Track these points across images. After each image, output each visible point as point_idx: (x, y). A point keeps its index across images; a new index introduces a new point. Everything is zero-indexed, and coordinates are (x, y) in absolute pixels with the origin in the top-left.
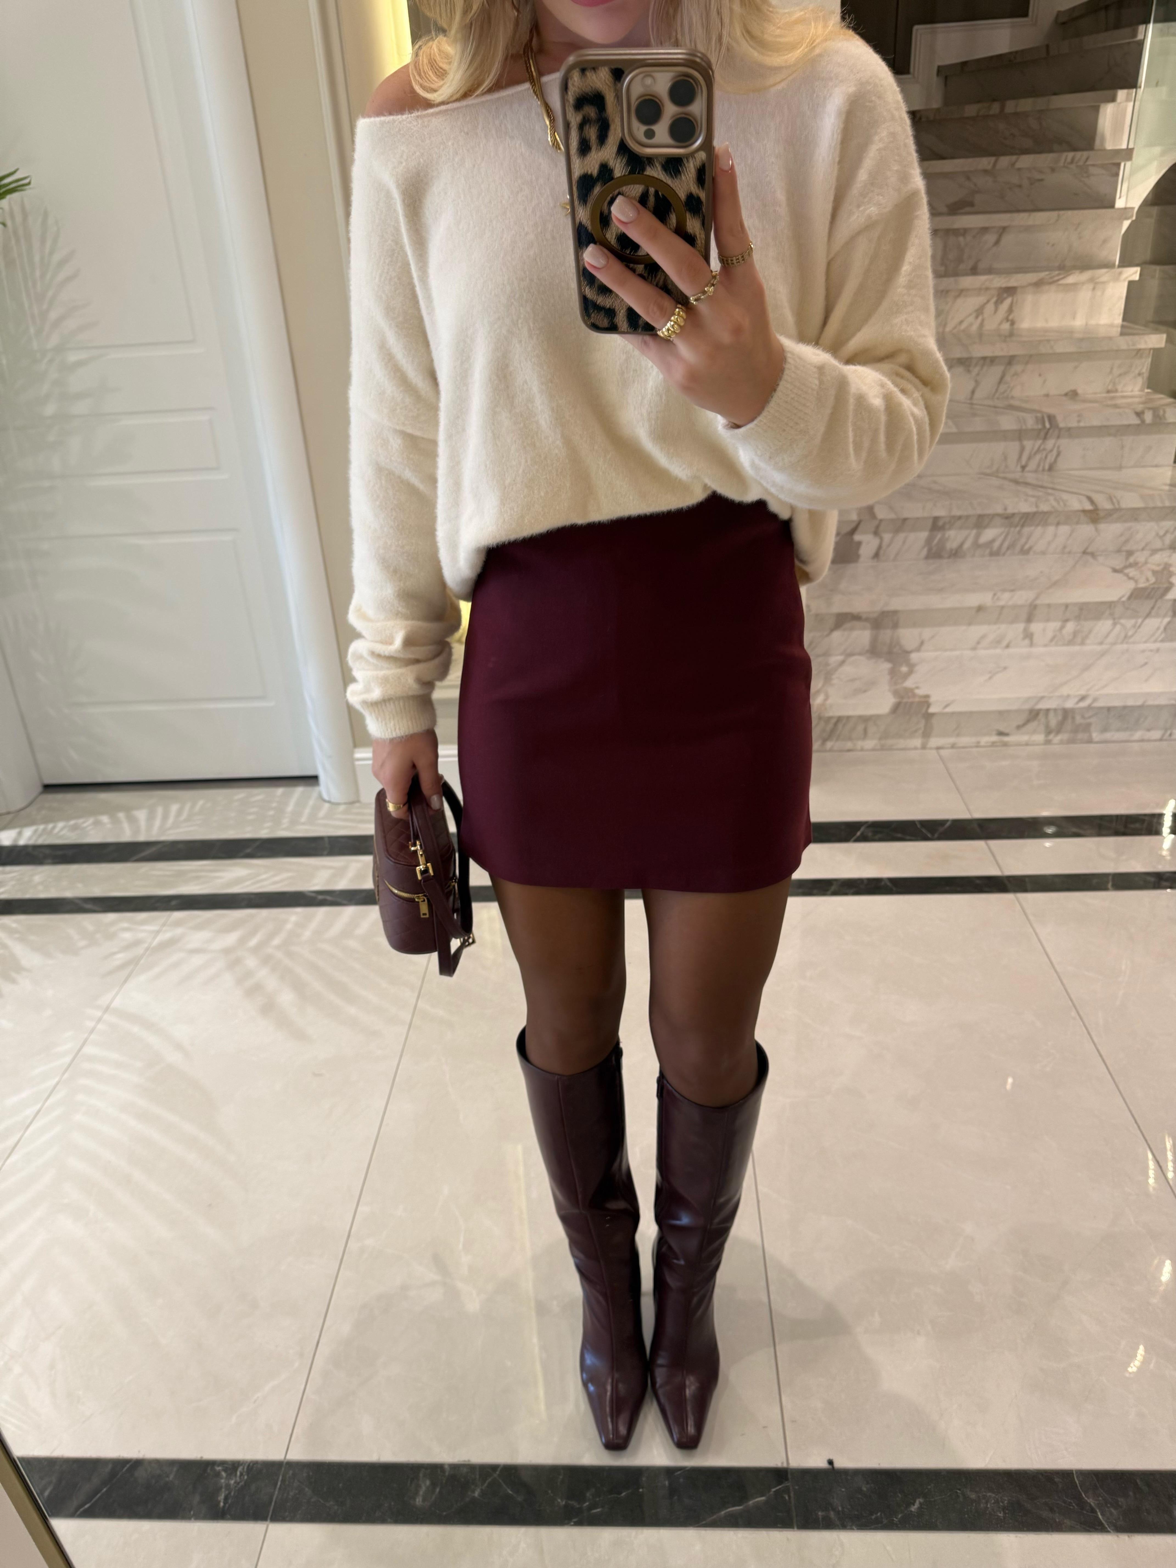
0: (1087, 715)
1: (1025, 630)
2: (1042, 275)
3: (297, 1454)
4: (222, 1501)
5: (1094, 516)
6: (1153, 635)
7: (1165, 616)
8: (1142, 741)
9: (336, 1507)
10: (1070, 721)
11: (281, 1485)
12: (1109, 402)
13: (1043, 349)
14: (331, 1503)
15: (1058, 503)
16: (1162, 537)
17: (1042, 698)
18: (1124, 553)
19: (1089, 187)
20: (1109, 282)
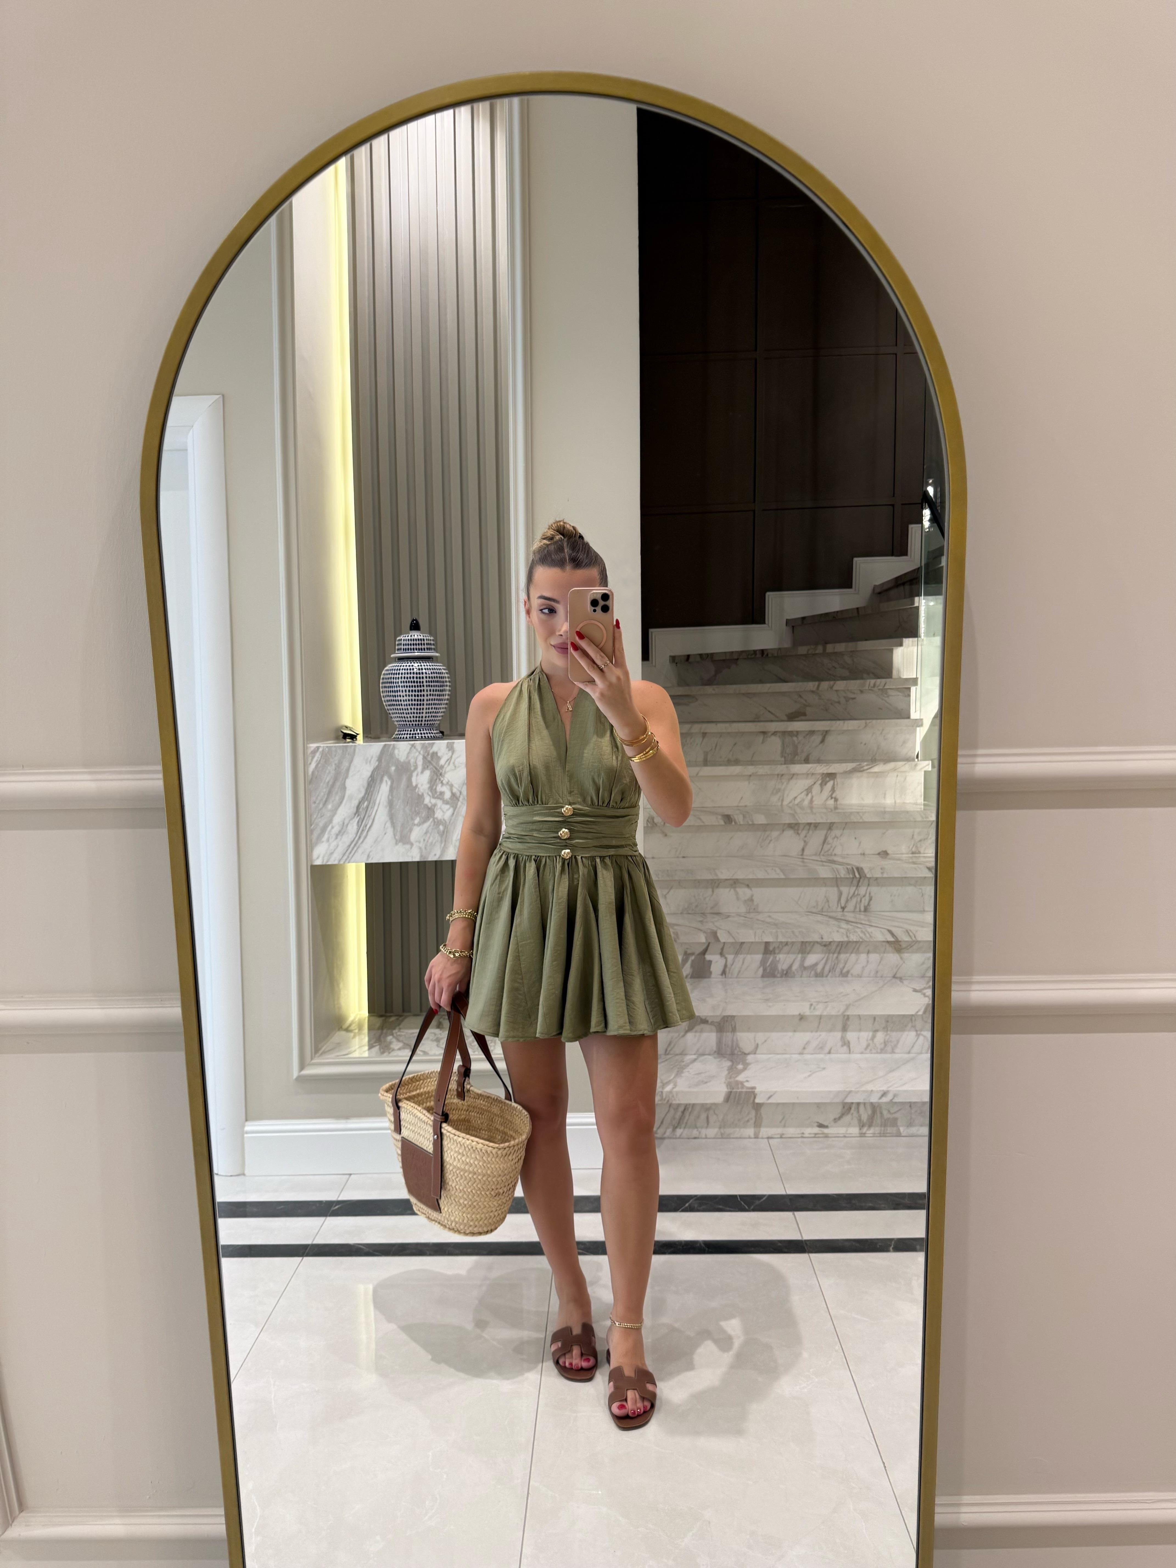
0: (891, 1110)
1: (843, 1038)
5: (897, 946)
10: (878, 1115)
15: (866, 935)
17: (850, 1092)
19: (890, 704)
20: (909, 772)
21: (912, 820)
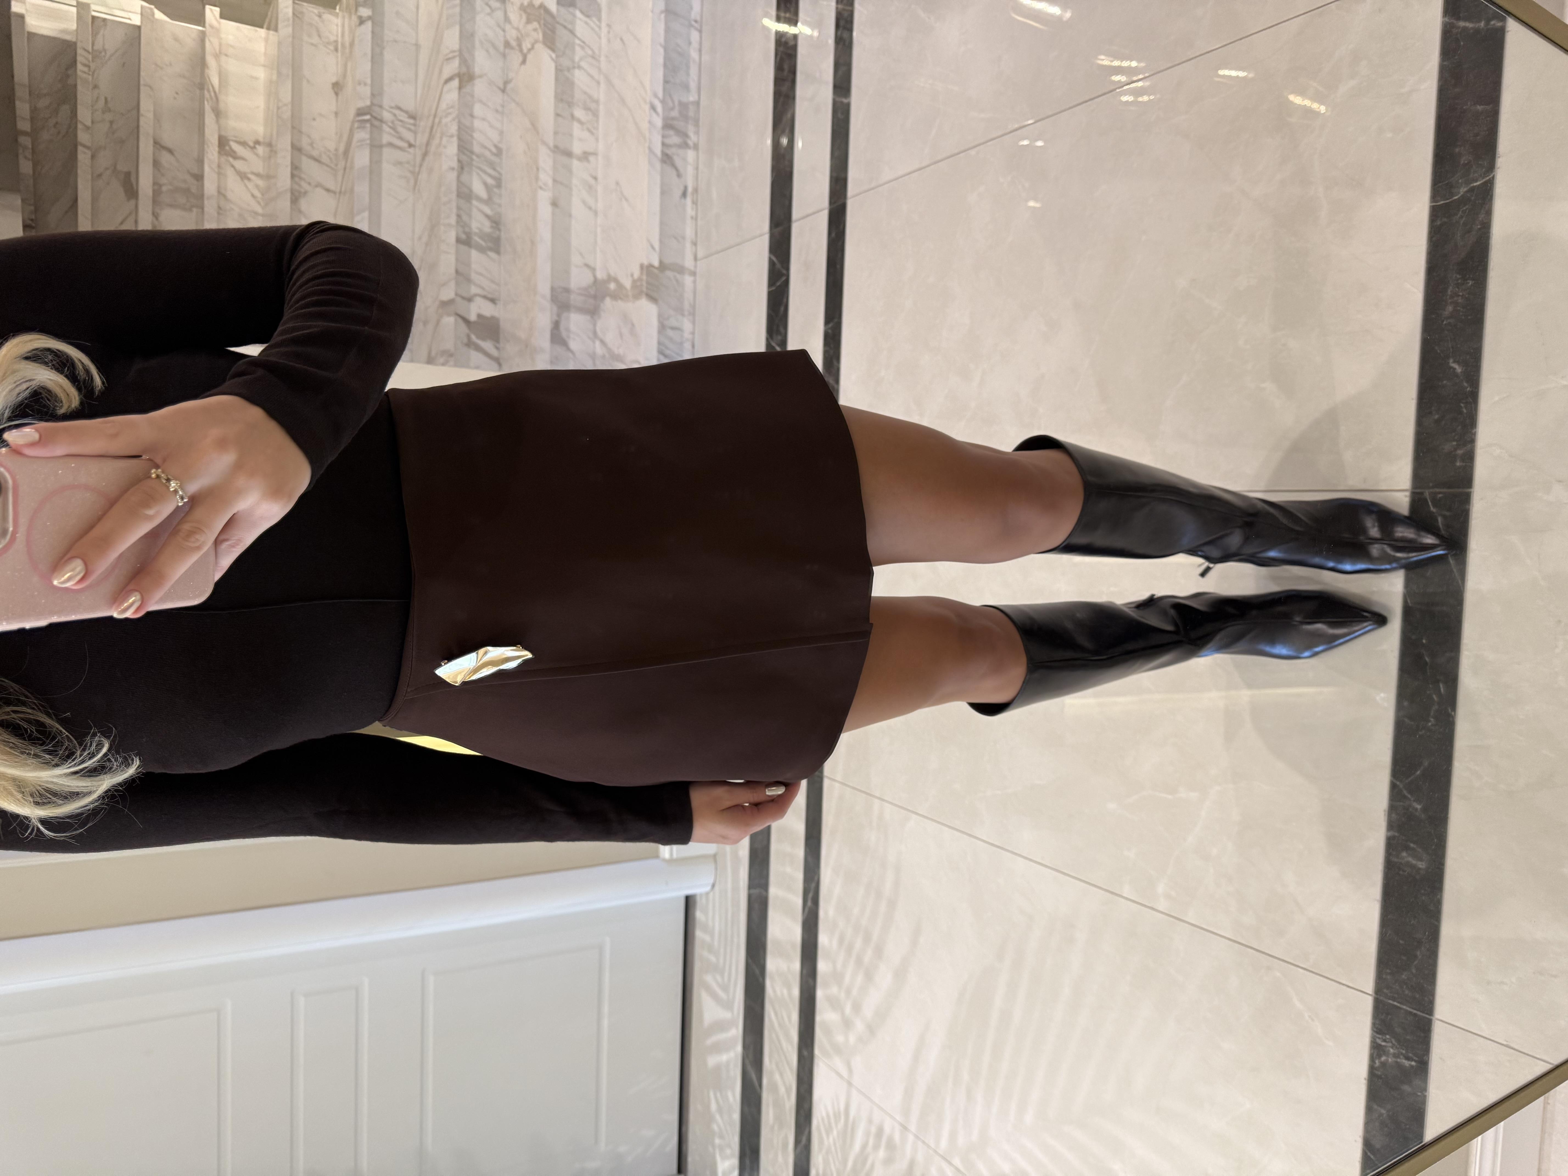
0: (671, 104)
1: (579, 159)
2: (207, 107)
3: (1368, 983)
4: (1409, 1062)
5: (465, 78)
6: (593, 29)
7: (574, 16)
8: (700, 51)
9: (1423, 948)
11: (1398, 1002)
12: (347, 51)
13: (287, 114)
14: (1418, 953)
16: (493, 10)
17: (650, 148)
18: (507, 51)
19: (116, 51)
20: (220, 39)
21: (290, 39)
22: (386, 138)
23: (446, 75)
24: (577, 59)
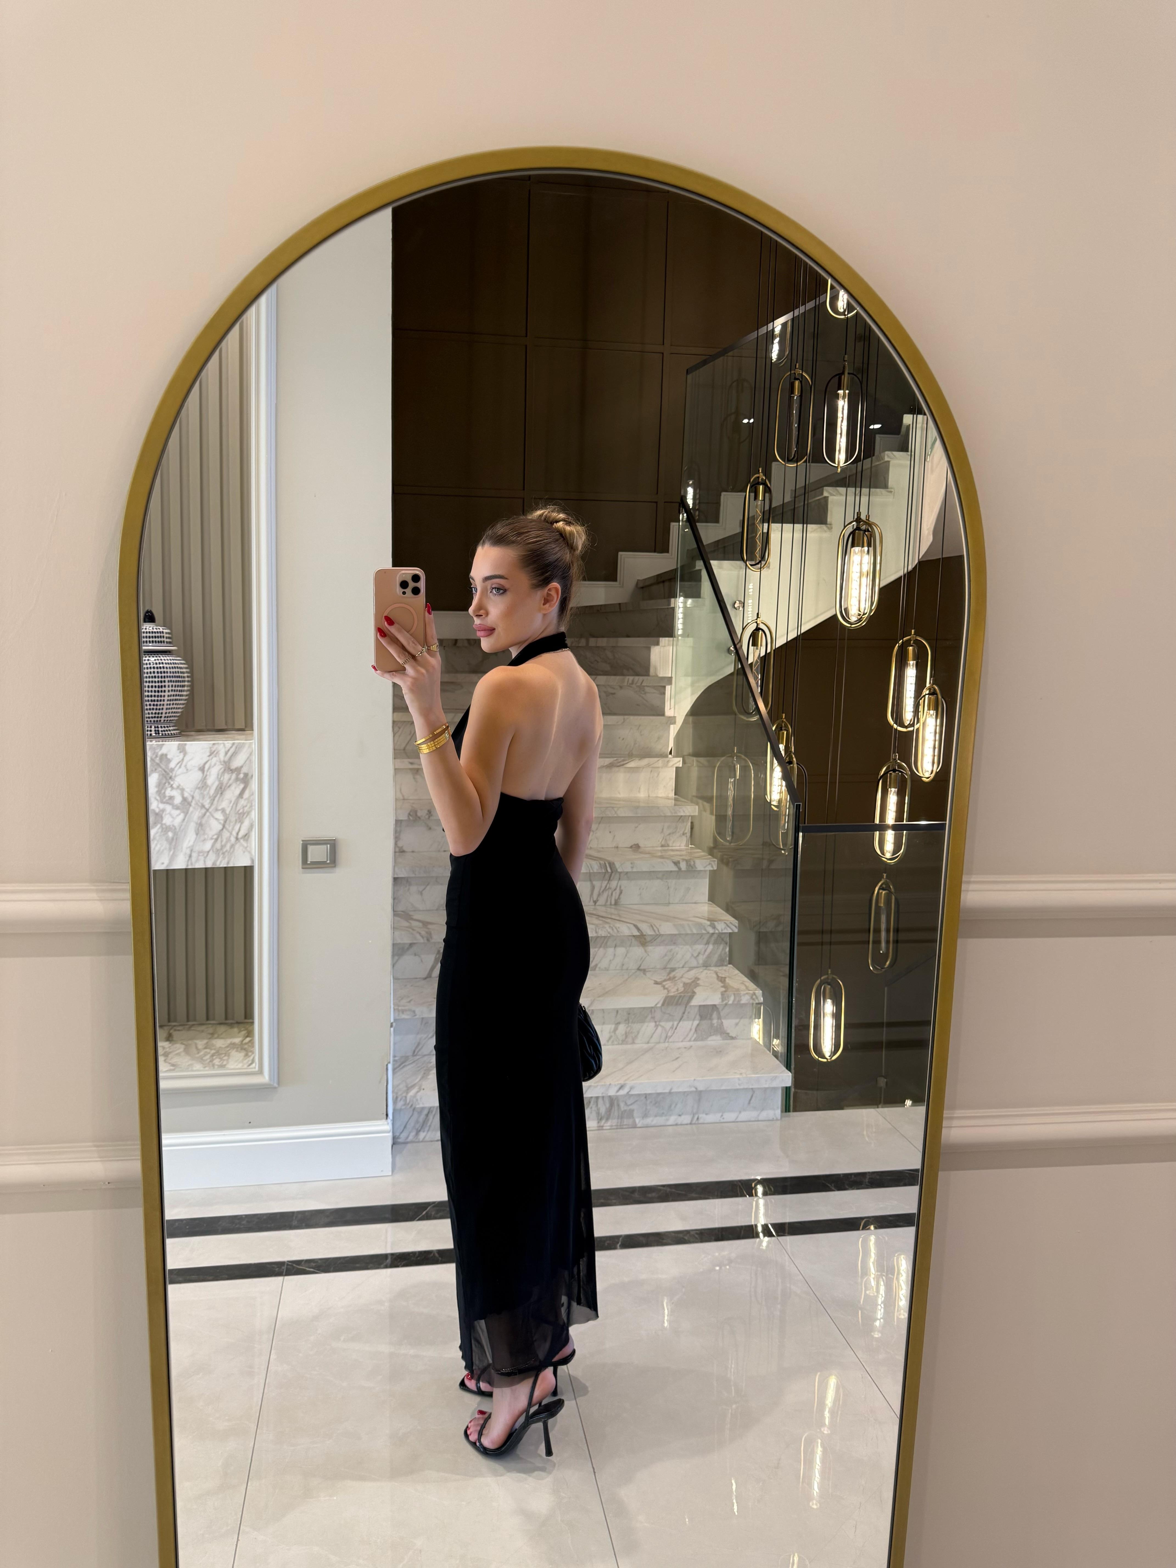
0: (628, 1102)
2: (611, 760)
5: (642, 940)
6: (687, 1035)
7: (693, 1020)
8: (676, 1125)
10: (616, 1107)
12: (658, 854)
13: (609, 814)
15: (613, 930)
16: (696, 958)
18: (668, 970)
19: (646, 701)
20: (662, 768)
21: (663, 815)
22: (597, 884)
23: (640, 925)
24: (662, 1024)
